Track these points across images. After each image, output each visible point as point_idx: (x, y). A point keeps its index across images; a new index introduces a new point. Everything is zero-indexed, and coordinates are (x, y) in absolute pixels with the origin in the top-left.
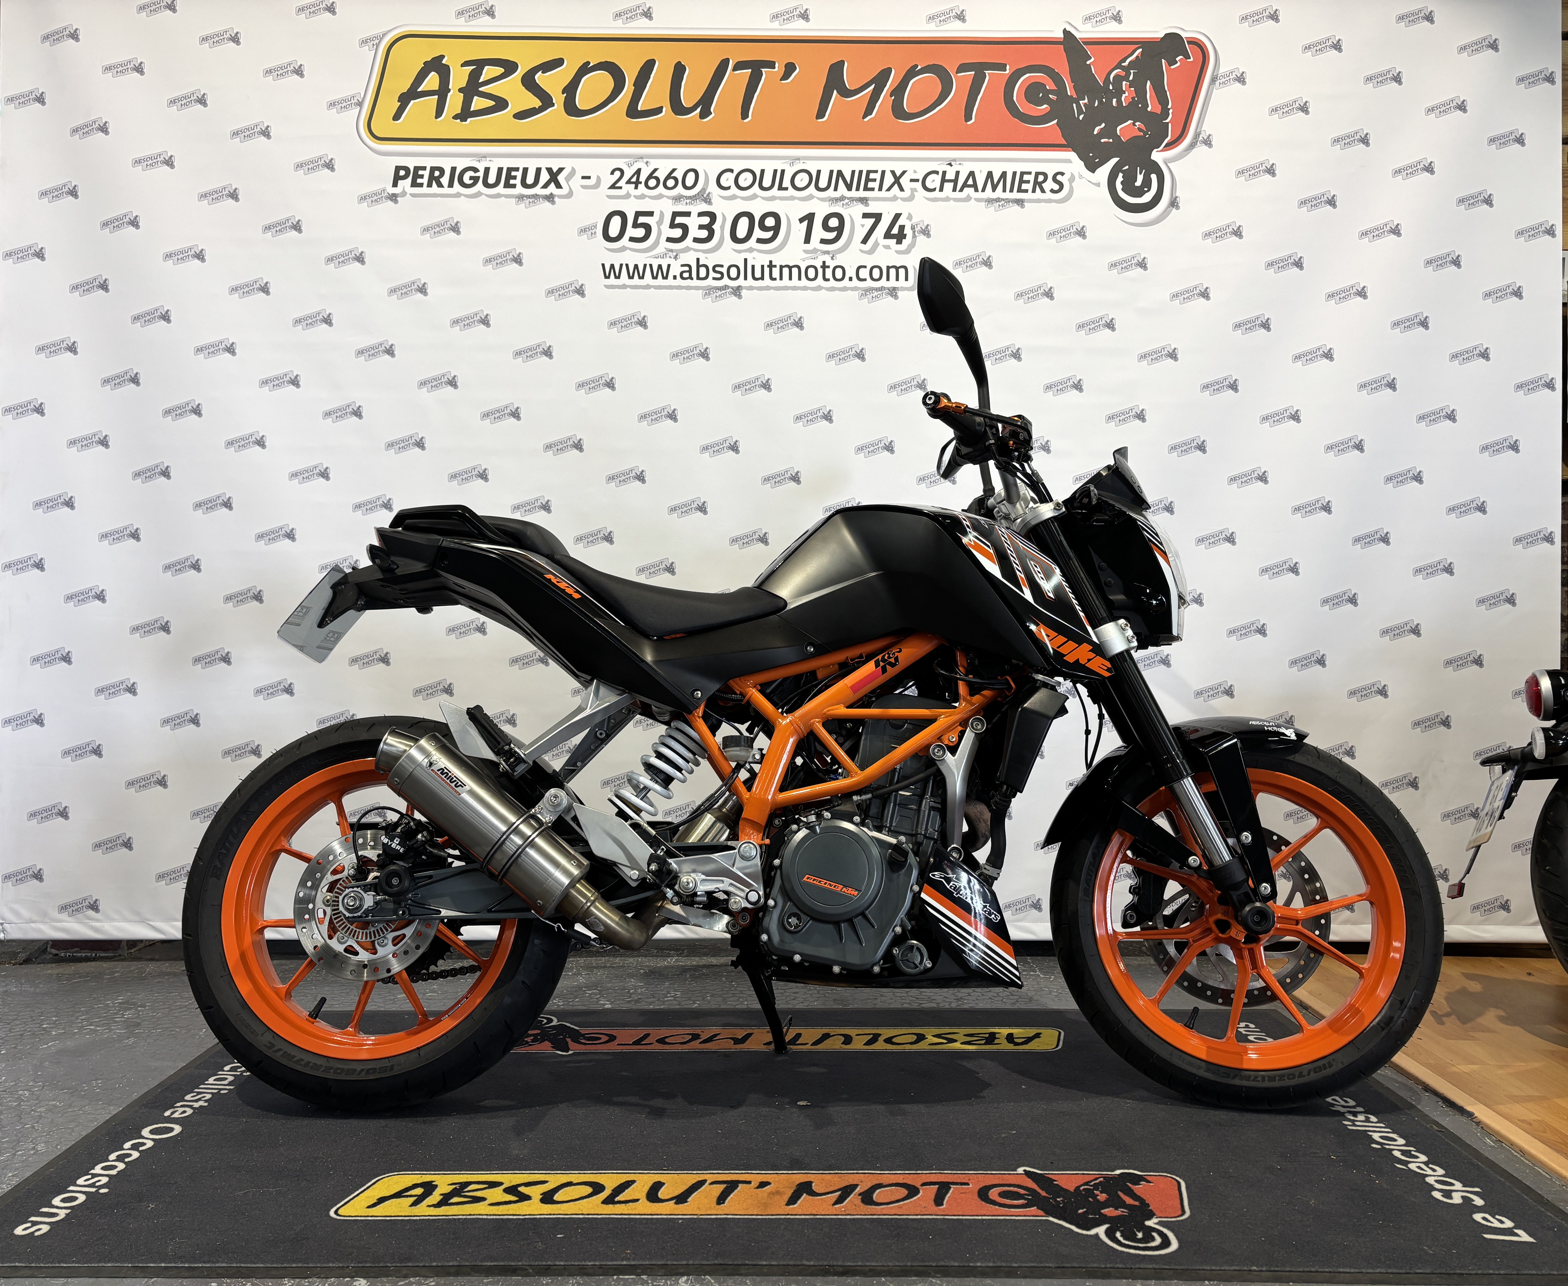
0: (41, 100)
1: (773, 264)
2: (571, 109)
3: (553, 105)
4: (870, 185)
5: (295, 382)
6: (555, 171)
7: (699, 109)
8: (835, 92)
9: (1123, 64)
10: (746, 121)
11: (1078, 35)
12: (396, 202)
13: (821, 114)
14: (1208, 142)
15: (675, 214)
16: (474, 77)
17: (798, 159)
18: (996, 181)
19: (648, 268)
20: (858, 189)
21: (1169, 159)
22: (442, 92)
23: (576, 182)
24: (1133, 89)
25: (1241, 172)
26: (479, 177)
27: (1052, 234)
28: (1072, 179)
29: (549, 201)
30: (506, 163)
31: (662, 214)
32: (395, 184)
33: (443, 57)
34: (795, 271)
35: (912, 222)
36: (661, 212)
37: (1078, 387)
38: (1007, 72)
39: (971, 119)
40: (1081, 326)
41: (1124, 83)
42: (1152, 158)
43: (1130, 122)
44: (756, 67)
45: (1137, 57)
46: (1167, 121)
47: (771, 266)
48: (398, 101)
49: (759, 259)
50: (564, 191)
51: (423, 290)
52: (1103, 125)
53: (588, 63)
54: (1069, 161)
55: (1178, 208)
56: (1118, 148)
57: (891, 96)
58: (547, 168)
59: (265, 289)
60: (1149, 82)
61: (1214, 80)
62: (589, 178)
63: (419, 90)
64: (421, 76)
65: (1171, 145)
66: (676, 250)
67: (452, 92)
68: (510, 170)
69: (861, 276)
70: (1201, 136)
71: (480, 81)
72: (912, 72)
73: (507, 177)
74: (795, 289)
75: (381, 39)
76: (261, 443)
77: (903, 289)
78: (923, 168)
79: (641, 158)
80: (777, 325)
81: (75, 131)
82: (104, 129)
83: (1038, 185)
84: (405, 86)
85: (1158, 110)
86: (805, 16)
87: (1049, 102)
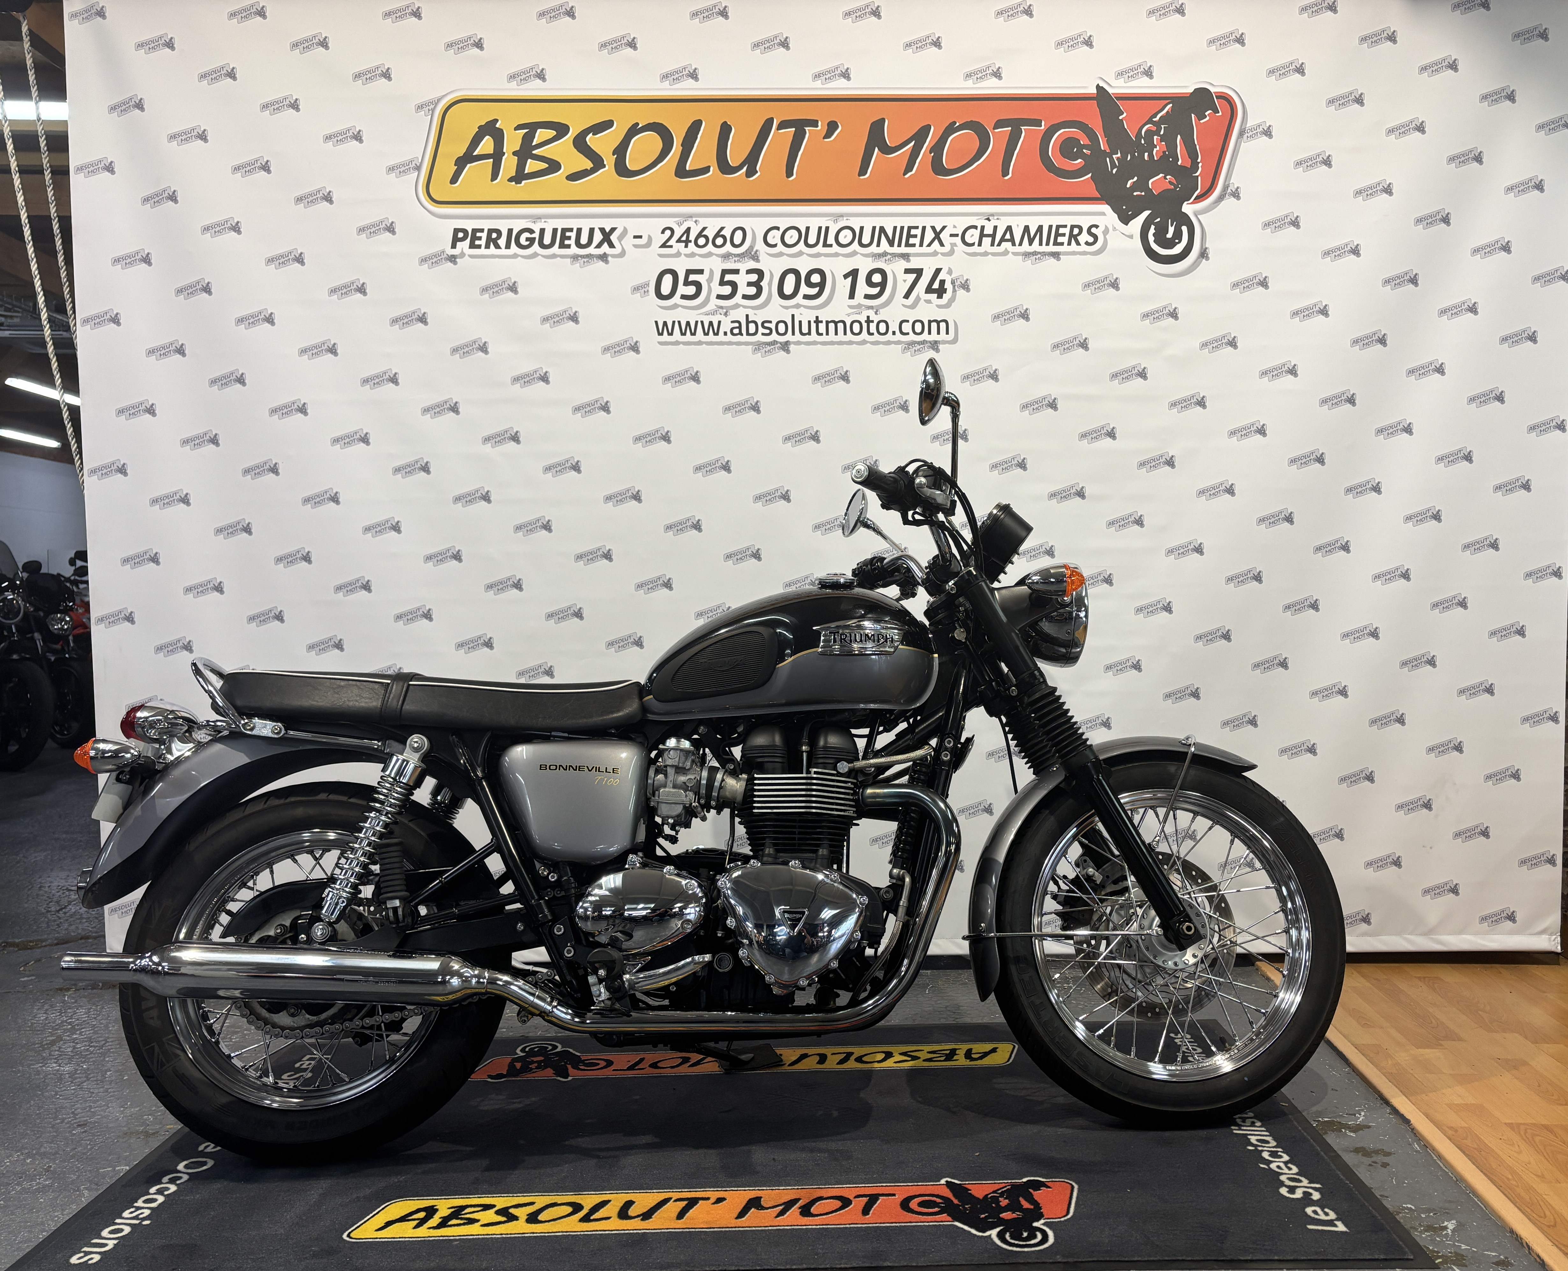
0: (110, 168)
1: (820, 319)
2: (622, 170)
3: (604, 166)
4: (912, 241)
5: (365, 440)
6: (607, 231)
7: (745, 168)
8: (876, 149)
9: (1154, 120)
10: (791, 179)
11: (1111, 91)
12: (455, 263)
13: (863, 171)
14: (1236, 195)
15: (725, 272)
16: (527, 139)
17: (842, 216)
18: (1032, 235)
19: (699, 324)
20: (899, 245)
21: (1198, 211)
22: (497, 156)
23: (629, 241)
24: (1163, 143)
25: (1267, 225)
26: (535, 238)
27: (1086, 286)
28: (1106, 232)
29: (603, 261)
30: (560, 224)
31: (711, 272)
32: (454, 246)
33: (497, 121)
34: (840, 325)
35: (953, 276)
36: (711, 269)
37: (1112, 434)
38: (1043, 127)
39: (1008, 174)
40: (1114, 376)
41: (1155, 137)
42: (1183, 210)
43: (1161, 175)
44: (800, 126)
45: (1168, 112)
46: (1197, 174)
47: (817, 321)
48: (455, 165)
49: (806, 316)
50: (617, 250)
51: (484, 349)
52: (1136, 179)
53: (637, 124)
54: (1103, 214)
55: (1207, 259)
56: (1150, 201)
57: (931, 153)
58: (600, 229)
59: (333, 350)
60: (1179, 137)
61: (1242, 133)
62: (640, 237)
63: (475, 154)
64: (476, 141)
65: (1200, 198)
66: (726, 307)
67: (506, 155)
68: (564, 230)
69: (904, 330)
70: (1229, 189)
71: (534, 144)
72: (951, 129)
73: (562, 237)
74: (841, 343)
75: (436, 104)
76: (335, 499)
77: (945, 342)
78: (961, 224)
79: (690, 216)
80: (824, 379)
81: (146, 200)
82: (173, 198)
83: (1073, 237)
84: (461, 151)
85: (1188, 165)
86: (846, 75)
87: (1083, 156)
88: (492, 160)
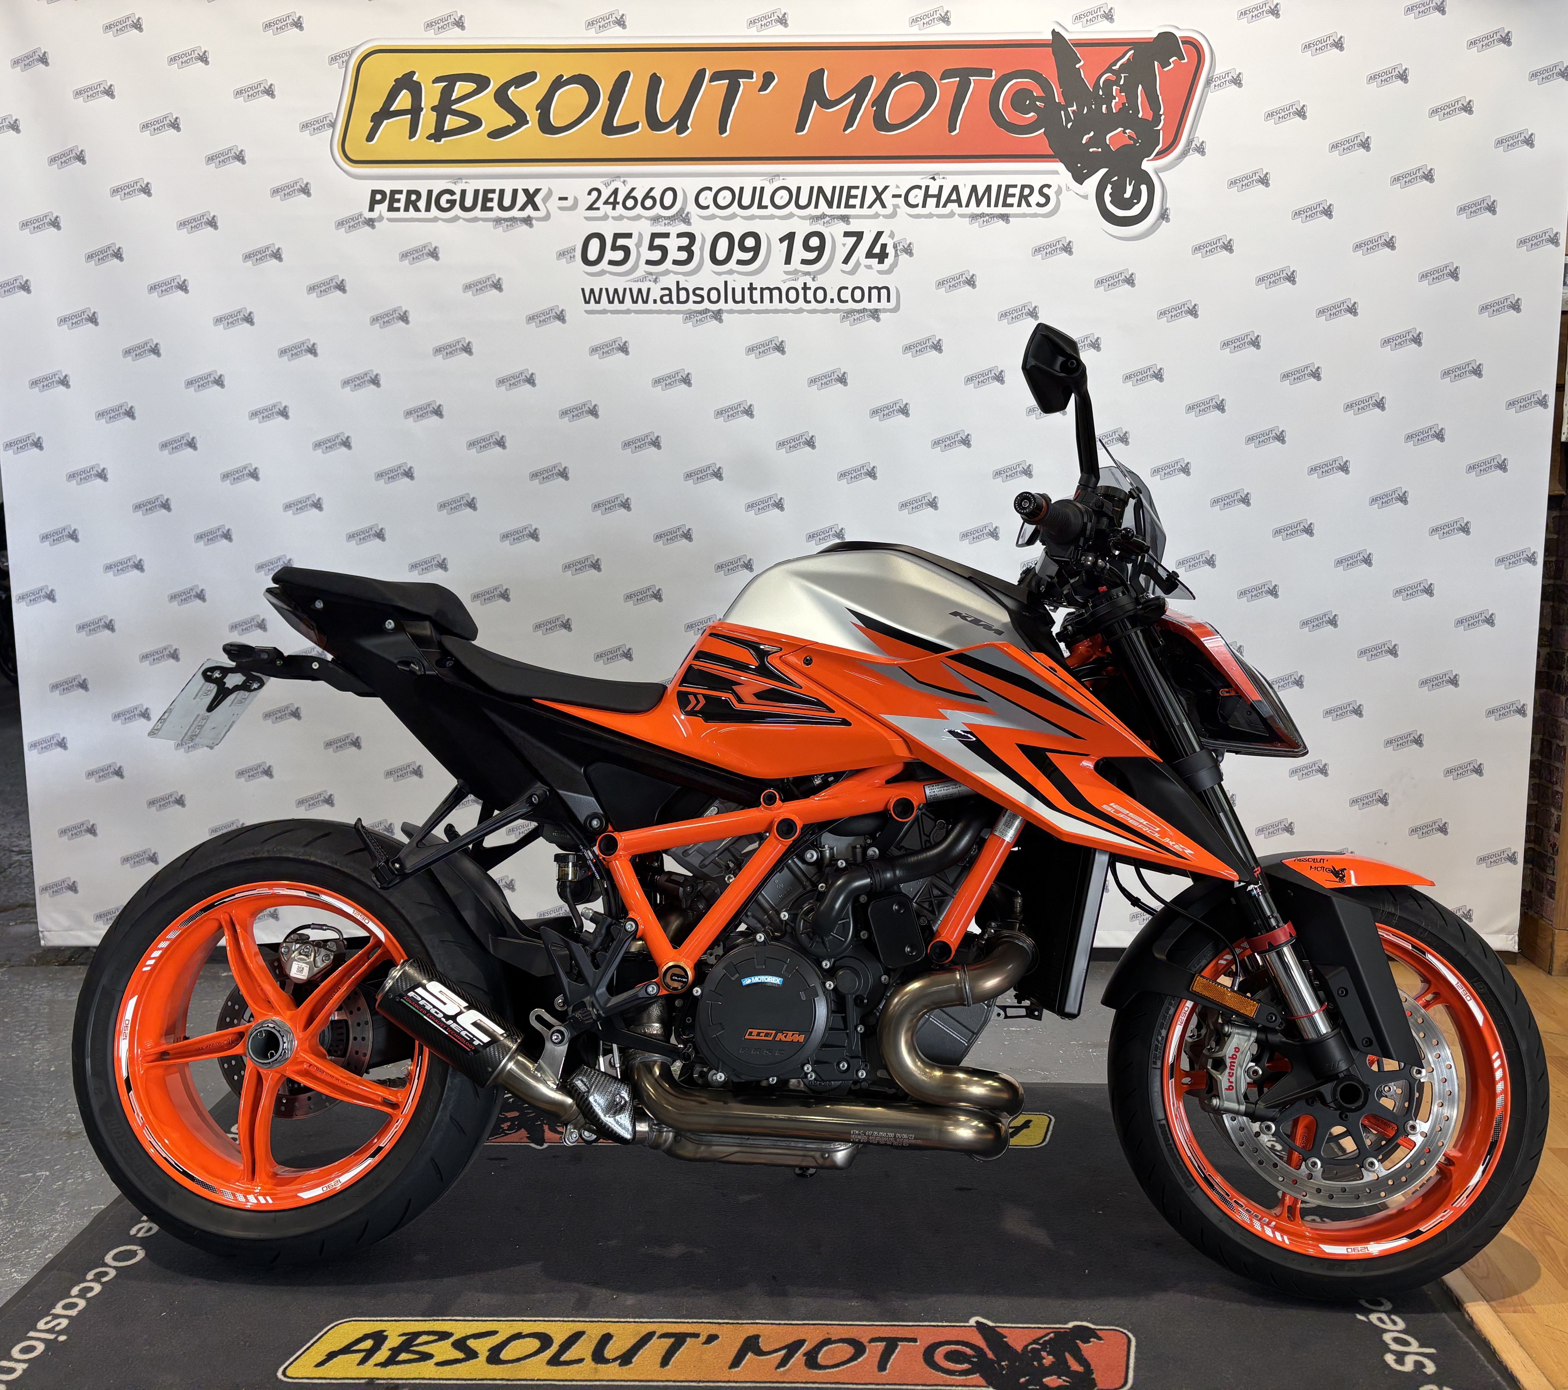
0: (15, 127)
1: (754, 286)
2: (546, 126)
3: (527, 122)
4: (852, 202)
5: (284, 413)
6: (531, 192)
7: (676, 124)
8: (815, 103)
9: (1114, 68)
10: (724, 135)
11: (1067, 36)
12: (373, 227)
13: (800, 127)
14: (1201, 150)
15: (654, 236)
16: (447, 93)
17: (778, 175)
18: (980, 197)
19: (628, 292)
20: (839, 206)
21: (1160, 169)
22: (415, 111)
23: (553, 203)
24: (1123, 94)
25: (1233, 183)
26: (455, 201)
27: (1037, 250)
28: (1059, 192)
29: (527, 224)
30: (482, 185)
31: (640, 235)
32: (371, 209)
33: (413, 73)
34: (776, 293)
35: (895, 240)
36: (640, 233)
38: (993, 78)
39: (955, 129)
41: (1115, 88)
42: (1143, 167)
43: (1120, 129)
44: (734, 77)
45: (1129, 59)
46: (1159, 128)
47: (752, 288)
48: (371, 121)
49: (739, 282)
50: (542, 213)
51: (404, 318)
52: (1092, 134)
53: (562, 76)
54: (1056, 172)
55: (1168, 220)
56: (1107, 158)
57: (872, 107)
58: (523, 190)
59: (249, 319)
60: (1140, 87)
61: (1208, 82)
62: (566, 199)
63: (392, 109)
64: (392, 96)
65: (1162, 154)
66: (656, 273)
67: (424, 110)
68: (486, 192)
69: (843, 298)
70: (1194, 143)
71: (453, 98)
72: (894, 81)
73: (484, 199)
74: (776, 311)
75: (351, 55)
77: (885, 311)
78: (906, 183)
79: (618, 176)
80: (758, 349)
81: (53, 160)
82: (81, 158)
83: (1024, 198)
84: (377, 106)
85: (1150, 116)
86: (783, 21)
87: (1036, 109)
88: (409, 116)
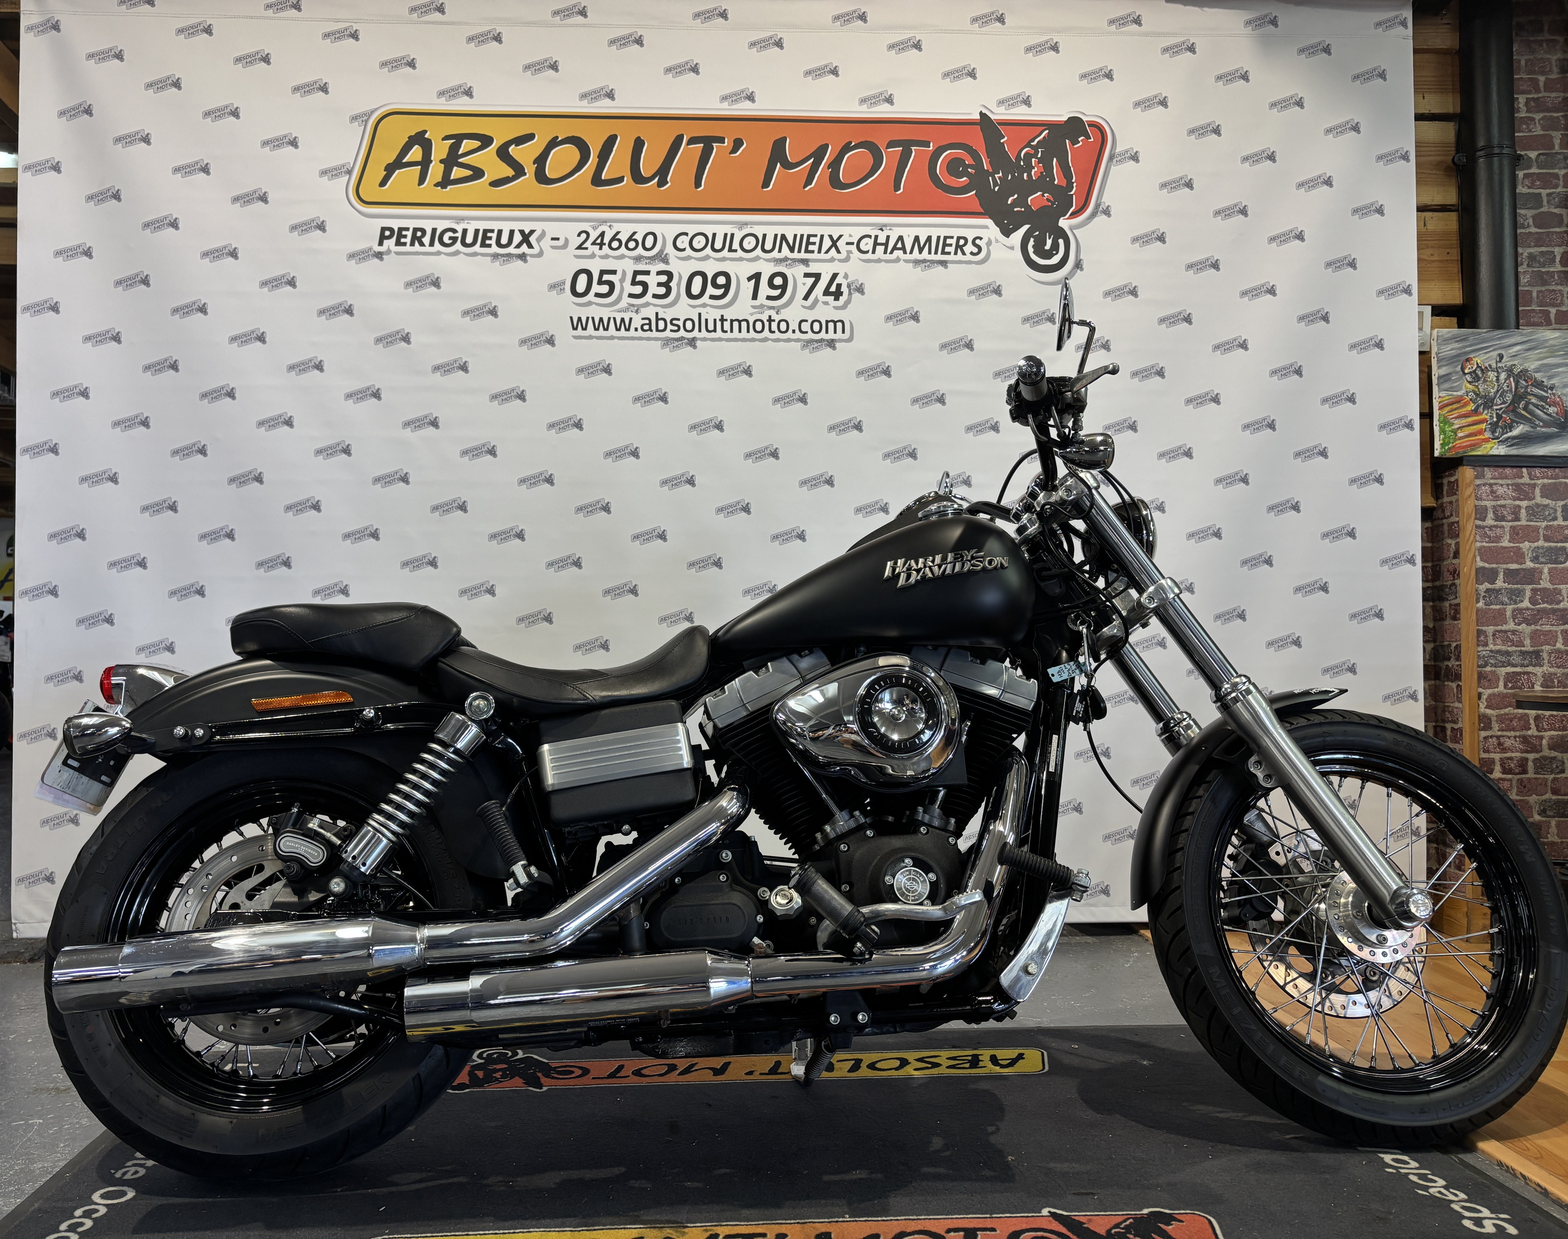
0: (56, 168)
1: (725, 318)
2: (541, 177)
3: (525, 174)
4: (811, 248)
5: (289, 423)
6: (527, 232)
7: (657, 179)
8: (779, 165)
9: (1032, 144)
10: (699, 189)
11: (993, 117)
12: (381, 259)
13: (766, 184)
14: (1107, 212)
15: (636, 273)
16: (454, 148)
17: (746, 224)
18: (922, 245)
19: (612, 320)
20: (799, 251)
21: (1074, 226)
22: (425, 163)
23: (546, 243)
24: (1041, 165)
25: (1135, 240)
26: (457, 238)
27: (972, 292)
28: (989, 243)
29: (522, 260)
30: (482, 226)
32: (381, 243)
33: (425, 132)
34: (744, 324)
35: (848, 281)
36: (624, 271)
37: (995, 428)
38: (931, 148)
39: (899, 189)
40: (999, 373)
41: (1034, 159)
42: (1060, 225)
43: (1039, 193)
44: (708, 142)
45: (1045, 136)
46: (1072, 192)
47: (723, 320)
48: (385, 170)
49: (712, 314)
50: (536, 250)
51: (406, 339)
52: (1016, 196)
53: (557, 137)
54: (987, 227)
55: (1082, 269)
56: (1029, 216)
57: (828, 169)
58: (520, 231)
59: (262, 339)
60: (1055, 159)
61: (1111, 158)
62: (558, 239)
63: (404, 161)
64: (406, 149)
65: (1075, 214)
66: (637, 305)
67: (433, 163)
68: (486, 231)
69: (803, 329)
70: (1101, 207)
71: (460, 153)
72: (847, 148)
73: (483, 237)
74: (744, 340)
75: (370, 116)
76: (259, 479)
77: (841, 341)
78: (858, 233)
79: (604, 221)
80: (728, 373)
81: (90, 198)
82: (117, 196)
83: (959, 248)
84: (391, 158)
85: (1064, 183)
86: (751, 98)
87: (968, 175)
88: (419, 167)
